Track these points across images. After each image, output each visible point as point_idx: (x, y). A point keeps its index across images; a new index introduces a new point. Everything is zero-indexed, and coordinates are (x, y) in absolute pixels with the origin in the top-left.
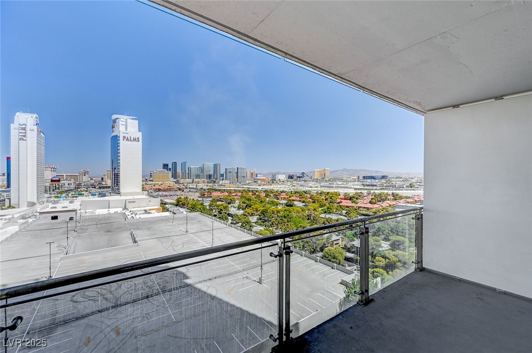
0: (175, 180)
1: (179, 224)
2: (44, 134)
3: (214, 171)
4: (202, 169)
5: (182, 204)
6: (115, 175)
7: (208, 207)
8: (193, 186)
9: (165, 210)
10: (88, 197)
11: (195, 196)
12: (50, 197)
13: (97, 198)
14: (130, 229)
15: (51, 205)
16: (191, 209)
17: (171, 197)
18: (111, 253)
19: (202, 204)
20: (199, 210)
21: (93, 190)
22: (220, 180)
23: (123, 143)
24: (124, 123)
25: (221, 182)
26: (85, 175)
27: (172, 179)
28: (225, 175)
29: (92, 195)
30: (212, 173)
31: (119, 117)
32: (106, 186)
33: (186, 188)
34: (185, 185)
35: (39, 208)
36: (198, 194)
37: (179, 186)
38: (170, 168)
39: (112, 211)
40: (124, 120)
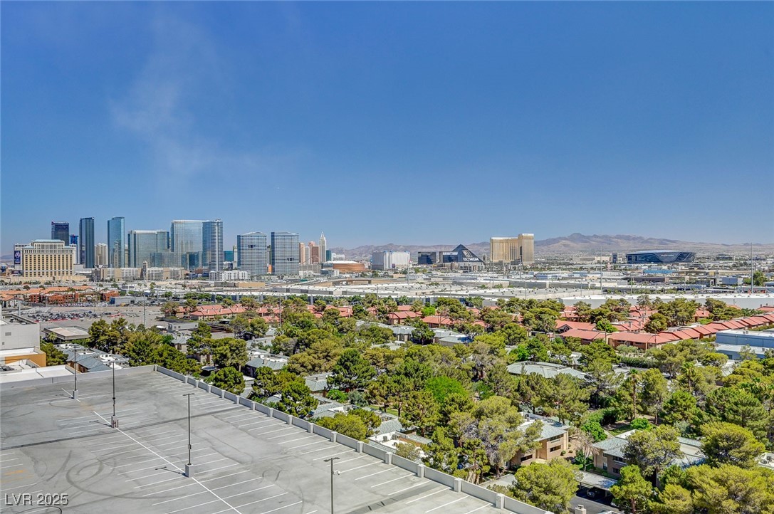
0: (89, 271)
1: (92, 403)
3: (205, 242)
4: (170, 239)
5: (108, 341)
7: (184, 350)
8: (143, 289)
9: (55, 358)
11: (150, 317)
16: (133, 354)
17: (77, 321)
19: (167, 341)
20: (158, 358)
22: (221, 268)
25: (225, 276)
27: (81, 269)
28: (236, 255)
30: (198, 248)
33: (123, 293)
34: (120, 284)
36: (156, 311)
37: (99, 289)
38: (74, 237)
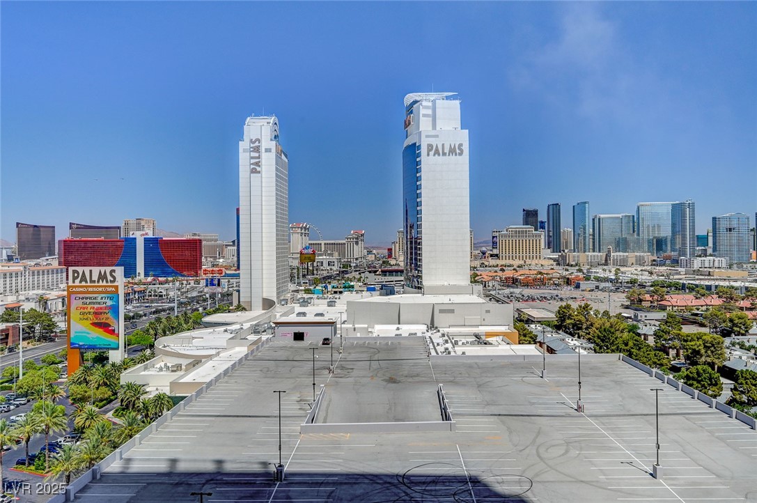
0: (555, 256)
1: (559, 384)
2: (286, 156)
3: (673, 225)
4: (634, 223)
5: (574, 325)
6: (411, 243)
7: (651, 341)
8: (607, 274)
9: (526, 337)
10: (359, 295)
11: (612, 304)
12: (297, 291)
13: (377, 298)
14: (438, 382)
15: (298, 309)
16: (598, 341)
17: (545, 304)
18: (393, 436)
19: (633, 329)
20: (623, 347)
21: (372, 279)
22: (693, 254)
23: (427, 162)
24: (430, 112)
25: (697, 263)
26: (357, 243)
27: (548, 253)
28: (710, 240)
29: (369, 290)
30: (666, 232)
31: (418, 99)
32: (396, 268)
33: (587, 279)
34: (585, 269)
35: (279, 314)
36: (621, 298)
37: (565, 273)
38: (542, 222)
39: (406, 329)
40: (430, 104)
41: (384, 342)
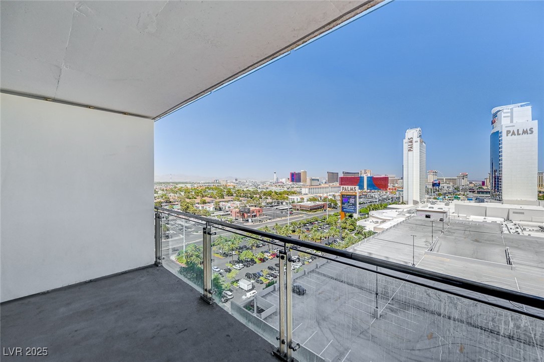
2: (425, 143)
6: (495, 179)
10: (463, 201)
12: (430, 198)
13: (473, 203)
14: (506, 246)
15: (430, 205)
21: (471, 195)
23: (506, 140)
24: (509, 114)
26: (463, 179)
29: (468, 200)
31: (500, 109)
32: (487, 190)
35: (420, 207)
39: (489, 219)
40: (509, 111)
41: (473, 223)
